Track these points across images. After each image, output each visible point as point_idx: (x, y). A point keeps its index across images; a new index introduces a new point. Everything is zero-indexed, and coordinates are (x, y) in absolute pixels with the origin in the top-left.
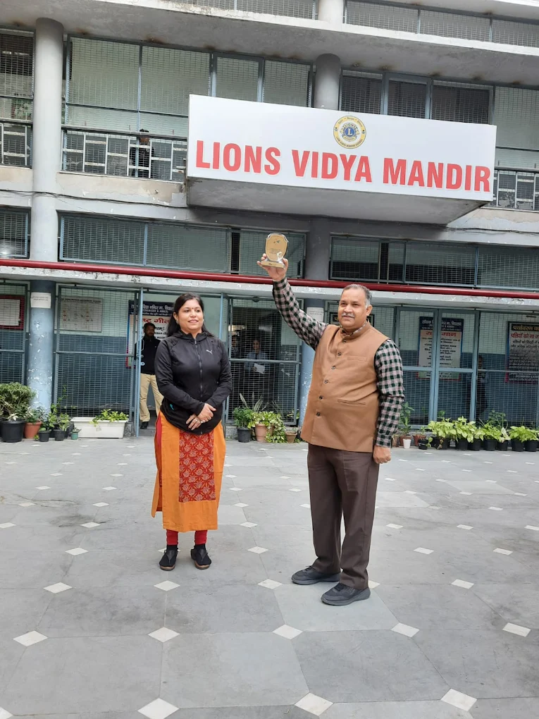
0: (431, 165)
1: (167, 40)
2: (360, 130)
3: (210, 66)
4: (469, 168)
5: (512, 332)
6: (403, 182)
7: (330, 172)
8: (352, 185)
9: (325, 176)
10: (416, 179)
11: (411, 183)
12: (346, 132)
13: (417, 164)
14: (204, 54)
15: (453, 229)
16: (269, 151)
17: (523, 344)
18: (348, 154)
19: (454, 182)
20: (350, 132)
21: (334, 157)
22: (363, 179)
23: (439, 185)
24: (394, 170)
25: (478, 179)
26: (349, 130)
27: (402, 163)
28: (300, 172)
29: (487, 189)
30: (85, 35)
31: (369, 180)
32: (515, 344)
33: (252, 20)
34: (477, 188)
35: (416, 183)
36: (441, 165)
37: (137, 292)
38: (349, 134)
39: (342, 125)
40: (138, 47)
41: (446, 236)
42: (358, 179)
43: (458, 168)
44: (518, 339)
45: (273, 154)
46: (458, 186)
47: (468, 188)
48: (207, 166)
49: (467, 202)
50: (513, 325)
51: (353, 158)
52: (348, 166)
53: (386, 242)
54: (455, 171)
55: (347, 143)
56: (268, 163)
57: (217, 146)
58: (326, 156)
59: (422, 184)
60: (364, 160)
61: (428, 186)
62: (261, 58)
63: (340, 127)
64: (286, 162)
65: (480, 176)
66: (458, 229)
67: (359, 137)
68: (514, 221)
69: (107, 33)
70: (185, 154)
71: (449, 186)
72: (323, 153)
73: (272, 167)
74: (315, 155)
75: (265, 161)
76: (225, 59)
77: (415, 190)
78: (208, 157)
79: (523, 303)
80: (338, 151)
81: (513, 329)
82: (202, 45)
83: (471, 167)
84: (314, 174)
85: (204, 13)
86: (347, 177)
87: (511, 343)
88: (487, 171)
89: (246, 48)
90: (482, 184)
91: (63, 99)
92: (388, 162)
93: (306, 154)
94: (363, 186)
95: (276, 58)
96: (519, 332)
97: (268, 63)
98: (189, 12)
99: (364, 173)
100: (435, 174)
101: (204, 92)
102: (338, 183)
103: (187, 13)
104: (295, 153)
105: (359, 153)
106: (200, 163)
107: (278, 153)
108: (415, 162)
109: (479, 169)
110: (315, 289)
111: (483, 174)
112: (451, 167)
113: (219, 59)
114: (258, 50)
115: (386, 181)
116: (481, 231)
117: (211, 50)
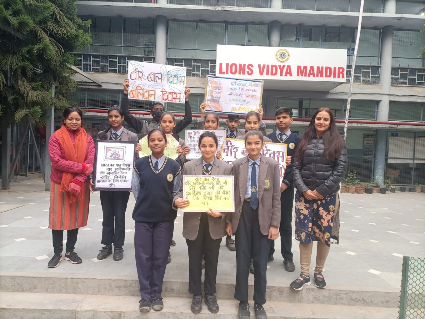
0: (318, 68)
1: (208, 20)
2: (287, 54)
3: (225, 29)
4: (335, 68)
5: (365, 139)
6: (305, 75)
7: (274, 72)
8: (284, 78)
9: (272, 74)
10: (312, 74)
11: (309, 76)
12: (281, 55)
13: (312, 68)
14: (223, 24)
15: (332, 93)
16: (249, 65)
17: (371, 144)
18: (282, 64)
19: (328, 74)
20: (283, 55)
21: (276, 67)
22: (288, 75)
23: (322, 76)
24: (301, 71)
25: (339, 73)
26: (282, 55)
27: (305, 68)
28: (261, 73)
29: (343, 77)
30: (175, 20)
31: (291, 75)
32: (367, 144)
33: (242, 10)
34: (339, 77)
35: (311, 76)
36: (322, 68)
37: (195, 124)
38: (282, 56)
39: (279, 53)
40: (196, 23)
41: (329, 97)
42: (286, 75)
43: (330, 69)
44: (369, 142)
45: (250, 67)
46: (330, 76)
47: (334, 76)
48: (224, 73)
49: (335, 83)
50: (366, 135)
51: (284, 66)
52: (282, 70)
53: (302, 100)
54: (329, 70)
55: (281, 60)
56: (248, 70)
57: (227, 65)
58: (272, 66)
59: (314, 76)
60: (289, 67)
61: (317, 77)
62: (246, 24)
63: (279, 54)
64: (256, 70)
65: (340, 71)
66: (334, 93)
67: (286, 58)
68: (360, 89)
69: (184, 19)
70: (215, 66)
71: (326, 76)
72: (271, 65)
73: (250, 72)
74: (268, 66)
75: (247, 70)
76: (232, 26)
77: (311, 79)
78: (224, 69)
79: (362, 126)
80: (277, 63)
81: (366, 137)
82: (222, 20)
83: (336, 67)
84: (267, 74)
85: (223, 9)
86: (281, 74)
87: (365, 144)
88: (343, 69)
89: (240, 20)
90: (341, 75)
91: (167, 47)
92: (299, 67)
93: (264, 66)
94: (288, 78)
95: (253, 23)
96: (369, 139)
97: (250, 26)
98: (216, 9)
99: (289, 72)
100: (320, 71)
101: (222, 43)
102: (278, 77)
103: (216, 10)
104: (259, 66)
105: (286, 64)
106: (221, 72)
107: (252, 66)
108: (311, 67)
109: (339, 68)
110: (269, 121)
111: (341, 70)
112: (327, 68)
113: (229, 25)
114: (245, 21)
115: (298, 75)
116: (345, 94)
117: (225, 22)
